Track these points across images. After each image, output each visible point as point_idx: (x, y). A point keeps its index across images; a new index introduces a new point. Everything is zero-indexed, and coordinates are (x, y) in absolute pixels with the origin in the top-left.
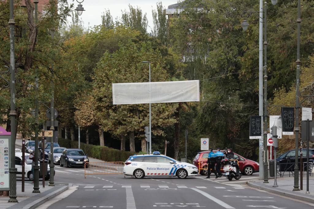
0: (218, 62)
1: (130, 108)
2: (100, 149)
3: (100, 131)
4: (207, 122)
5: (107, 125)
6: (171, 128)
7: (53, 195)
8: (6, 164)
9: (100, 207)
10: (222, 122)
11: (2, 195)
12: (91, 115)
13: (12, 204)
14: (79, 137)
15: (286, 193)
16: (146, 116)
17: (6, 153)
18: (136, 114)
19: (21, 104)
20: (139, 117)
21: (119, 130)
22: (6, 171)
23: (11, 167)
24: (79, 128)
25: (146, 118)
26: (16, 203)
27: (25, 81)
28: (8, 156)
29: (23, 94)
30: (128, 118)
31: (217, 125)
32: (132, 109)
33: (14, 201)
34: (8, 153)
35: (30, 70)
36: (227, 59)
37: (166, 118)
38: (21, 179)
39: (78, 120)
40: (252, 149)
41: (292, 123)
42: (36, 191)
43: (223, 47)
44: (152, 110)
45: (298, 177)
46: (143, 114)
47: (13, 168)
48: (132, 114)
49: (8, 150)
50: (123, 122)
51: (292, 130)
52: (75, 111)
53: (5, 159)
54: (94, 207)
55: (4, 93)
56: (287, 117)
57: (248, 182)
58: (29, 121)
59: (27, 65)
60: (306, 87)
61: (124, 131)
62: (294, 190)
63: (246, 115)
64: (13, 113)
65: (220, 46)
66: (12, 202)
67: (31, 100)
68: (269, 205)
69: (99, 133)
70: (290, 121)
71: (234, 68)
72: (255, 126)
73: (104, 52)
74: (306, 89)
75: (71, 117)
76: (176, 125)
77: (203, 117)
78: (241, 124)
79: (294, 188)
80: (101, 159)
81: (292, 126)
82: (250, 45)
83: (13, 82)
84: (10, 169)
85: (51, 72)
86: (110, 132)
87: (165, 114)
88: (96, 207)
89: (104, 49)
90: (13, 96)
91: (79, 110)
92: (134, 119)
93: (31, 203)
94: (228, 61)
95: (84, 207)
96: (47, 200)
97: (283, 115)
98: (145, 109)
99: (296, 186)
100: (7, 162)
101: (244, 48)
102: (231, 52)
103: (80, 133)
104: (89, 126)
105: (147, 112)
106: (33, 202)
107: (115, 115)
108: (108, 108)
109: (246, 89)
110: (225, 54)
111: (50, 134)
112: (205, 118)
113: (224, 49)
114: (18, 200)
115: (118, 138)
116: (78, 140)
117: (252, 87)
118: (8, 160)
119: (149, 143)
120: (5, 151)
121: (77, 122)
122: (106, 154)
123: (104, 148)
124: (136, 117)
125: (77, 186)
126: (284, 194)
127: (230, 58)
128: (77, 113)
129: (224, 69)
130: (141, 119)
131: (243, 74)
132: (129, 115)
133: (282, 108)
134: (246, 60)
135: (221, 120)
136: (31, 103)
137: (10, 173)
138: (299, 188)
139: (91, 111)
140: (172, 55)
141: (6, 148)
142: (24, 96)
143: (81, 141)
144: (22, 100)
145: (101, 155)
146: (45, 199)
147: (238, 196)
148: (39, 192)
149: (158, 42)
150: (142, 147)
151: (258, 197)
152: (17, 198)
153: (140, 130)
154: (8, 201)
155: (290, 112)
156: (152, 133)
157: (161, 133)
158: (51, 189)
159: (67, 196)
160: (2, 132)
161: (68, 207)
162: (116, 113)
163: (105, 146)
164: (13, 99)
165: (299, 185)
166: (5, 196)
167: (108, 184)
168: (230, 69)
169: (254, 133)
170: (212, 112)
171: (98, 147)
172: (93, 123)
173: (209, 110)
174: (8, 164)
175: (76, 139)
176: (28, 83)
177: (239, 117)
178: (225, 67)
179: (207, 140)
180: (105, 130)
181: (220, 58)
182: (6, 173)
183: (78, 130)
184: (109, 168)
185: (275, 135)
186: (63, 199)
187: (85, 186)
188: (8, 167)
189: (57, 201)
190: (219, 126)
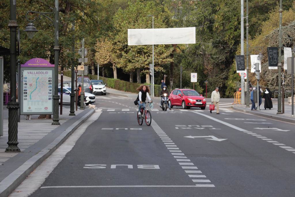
0: (198, 19)
1: (138, 50)
2: (114, 81)
3: (113, 67)
4: (189, 62)
5: (120, 63)
6: (166, 66)
7: (86, 118)
8: (50, 92)
9: (131, 129)
10: (200, 62)
11: (45, 118)
12: (107, 56)
13: (56, 127)
14: (98, 72)
15: (272, 116)
16: (150, 56)
17: (50, 82)
18: (142, 55)
19: (63, 42)
20: (144, 57)
21: (130, 67)
22: (50, 97)
23: (55, 94)
24: (98, 65)
25: (150, 58)
26: (59, 126)
27: (66, 22)
28: (51, 85)
29: (63, 33)
30: (136, 58)
31: (196, 64)
32: (139, 51)
33: (57, 124)
34: (52, 82)
35: (70, 13)
36: (204, 16)
37: (164, 58)
38: (70, 104)
39: (98, 59)
40: (222, 82)
41: (276, 60)
42: (72, 114)
43: (201, 8)
44: (154, 52)
45: (281, 102)
46: (147, 55)
47: (56, 95)
48: (139, 55)
49: (52, 80)
50: (133, 61)
51: (276, 65)
52: (95, 53)
53: (49, 87)
54: (126, 129)
55: (48, 32)
56: (272, 54)
57: (233, 107)
58: (69, 56)
59: (67, 10)
60: (267, 35)
61: (133, 67)
62: (277, 114)
63: (218, 57)
64: (56, 48)
65: (199, 7)
66: (55, 124)
67: (70, 38)
68: (272, 128)
69: (113, 69)
70: (274, 58)
71: (209, 23)
72: (240, 63)
73: (117, 9)
74: (267, 37)
75: (92, 57)
76: (172, 63)
77: (186, 58)
78: (214, 64)
79: (277, 112)
80: (115, 88)
81: (276, 62)
82: (222, 6)
83: (57, 21)
84: (53, 96)
85: (86, 15)
86: (122, 68)
87: (164, 55)
88: (127, 129)
89: (117, 7)
90: (57, 33)
91: (99, 52)
92: (140, 59)
93: (71, 125)
94: (205, 17)
95: (117, 129)
96: (83, 122)
97: (269, 53)
98: (149, 51)
99: (279, 110)
100: (50, 90)
101: (217, 8)
102: (207, 11)
103: (99, 69)
104: (105, 64)
105: (150, 53)
106: (73, 124)
107: (127, 55)
108: (120, 50)
109: (217, 38)
110: (203, 13)
111: (82, 68)
112: (188, 59)
113: (202, 9)
114: (60, 123)
115: (128, 73)
116: (97, 75)
117: (222, 37)
118: (51, 89)
119: (152, 76)
120: (49, 81)
121: (97, 61)
122: (119, 84)
123: (117, 80)
124: (142, 57)
125: (101, 110)
126: (271, 117)
127: (206, 15)
128: (97, 54)
129: (202, 24)
130: (146, 59)
131: (216, 27)
132: (136, 56)
133: (268, 48)
134: (218, 17)
135: (199, 61)
136: (71, 41)
137: (54, 99)
138: (282, 112)
139: (108, 53)
140: (167, 12)
141: (50, 78)
142: (65, 35)
143: (99, 75)
144: (63, 38)
145: (114, 86)
146: (81, 122)
147: (236, 119)
148: (75, 115)
149: (157, 2)
150: (146, 79)
151: (253, 120)
152: (59, 121)
153: (145, 67)
154: (51, 124)
155: (274, 51)
156: (154, 69)
157: (161, 69)
158: (82, 112)
159: (97, 119)
160: (47, 65)
161: (103, 129)
162: (127, 54)
163: (117, 78)
164: (57, 36)
165: (282, 110)
166: (48, 118)
167: (125, 107)
168: (206, 23)
169: (240, 68)
170: (192, 54)
171: (113, 79)
172: (109, 62)
173: (191, 53)
174: (52, 91)
175: (96, 74)
176: (68, 24)
177: (212, 58)
178: (202, 22)
179: (196, 74)
180: (118, 67)
181: (199, 15)
182: (49, 99)
183: (97, 67)
184: (121, 96)
185: (257, 70)
186: (95, 121)
187: (108, 109)
188: (51, 94)
189: (91, 123)
190: (198, 65)
